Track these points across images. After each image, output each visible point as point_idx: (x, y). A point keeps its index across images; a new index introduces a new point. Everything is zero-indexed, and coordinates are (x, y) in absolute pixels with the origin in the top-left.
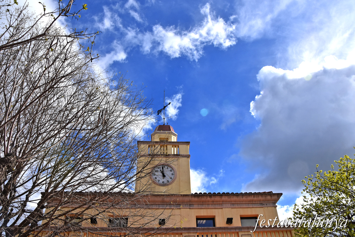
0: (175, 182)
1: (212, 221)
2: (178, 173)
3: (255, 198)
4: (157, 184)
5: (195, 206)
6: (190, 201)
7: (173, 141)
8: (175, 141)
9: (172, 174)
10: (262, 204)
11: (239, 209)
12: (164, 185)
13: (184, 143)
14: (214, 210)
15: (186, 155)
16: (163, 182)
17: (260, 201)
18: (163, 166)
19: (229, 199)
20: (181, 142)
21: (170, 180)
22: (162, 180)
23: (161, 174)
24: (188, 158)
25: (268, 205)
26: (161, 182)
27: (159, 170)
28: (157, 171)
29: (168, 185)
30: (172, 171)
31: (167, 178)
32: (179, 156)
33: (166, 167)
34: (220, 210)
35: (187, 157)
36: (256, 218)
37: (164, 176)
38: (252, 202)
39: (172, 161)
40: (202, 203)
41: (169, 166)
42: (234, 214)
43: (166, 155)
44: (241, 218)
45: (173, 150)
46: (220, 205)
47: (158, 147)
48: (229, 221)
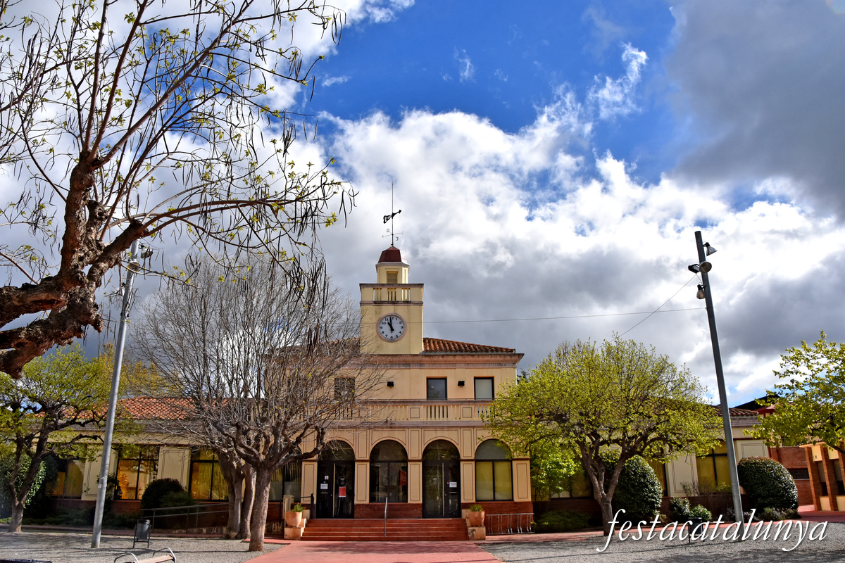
0: (405, 337)
1: (444, 381)
2: (407, 325)
3: (493, 359)
4: (385, 340)
5: (426, 366)
6: (421, 361)
7: (403, 283)
8: (407, 283)
9: (402, 327)
10: (500, 364)
11: (473, 370)
12: (392, 340)
13: (416, 286)
14: (446, 370)
15: (418, 302)
16: (391, 337)
17: (498, 361)
18: (391, 317)
19: (463, 359)
20: (413, 284)
21: (399, 335)
22: (390, 335)
23: (389, 327)
24: (420, 306)
25: (507, 366)
26: (389, 337)
27: (387, 322)
28: (385, 324)
29: (396, 341)
30: (402, 323)
31: (396, 332)
32: (410, 303)
33: (395, 318)
34: (453, 370)
35: (420, 304)
36: (492, 379)
37: (392, 330)
38: (489, 363)
39: (401, 310)
40: (434, 363)
41: (398, 317)
42: (468, 375)
43: (394, 303)
44: (476, 378)
45: (403, 295)
46: (453, 365)
47: (385, 290)
48: (461, 384)
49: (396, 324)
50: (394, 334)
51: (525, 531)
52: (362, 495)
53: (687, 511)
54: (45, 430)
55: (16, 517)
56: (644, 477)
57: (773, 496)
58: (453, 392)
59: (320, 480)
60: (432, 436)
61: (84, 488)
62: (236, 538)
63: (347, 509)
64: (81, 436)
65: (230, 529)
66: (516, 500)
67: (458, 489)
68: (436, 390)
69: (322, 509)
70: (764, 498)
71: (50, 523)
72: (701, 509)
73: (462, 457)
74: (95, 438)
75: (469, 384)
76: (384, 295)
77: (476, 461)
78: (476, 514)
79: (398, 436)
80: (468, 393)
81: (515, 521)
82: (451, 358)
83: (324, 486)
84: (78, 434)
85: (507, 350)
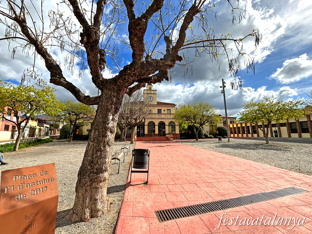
1: (161, 110)
4: (149, 101)
6: (156, 106)
8: (153, 90)
14: (161, 108)
19: (165, 106)
25: (173, 107)
36: (170, 109)
37: (150, 99)
38: (170, 106)
39: (152, 95)
40: (159, 106)
41: (152, 97)
42: (166, 109)
43: (151, 94)
44: (167, 109)
45: (152, 92)
46: (163, 107)
47: (149, 91)
48: (164, 110)
49: (151, 98)
50: (151, 100)
51: (178, 139)
52: (146, 132)
53: (209, 136)
54: (76, 119)
55: (71, 139)
56: (201, 129)
57: (225, 134)
58: (163, 112)
59: (138, 129)
60: (160, 120)
61: (83, 132)
62: (123, 141)
63: (144, 135)
64: (85, 121)
65: (121, 140)
66: (176, 133)
67: (165, 131)
68: (159, 111)
69: (138, 135)
70: (223, 134)
71: (77, 140)
72: (211, 136)
73: (166, 125)
74: (88, 121)
75: (166, 110)
76: (149, 92)
77: (169, 125)
78: (171, 136)
79: (153, 120)
80: (166, 112)
81: (176, 137)
82: (162, 105)
83: (138, 130)
84: (83, 120)
85: (173, 104)
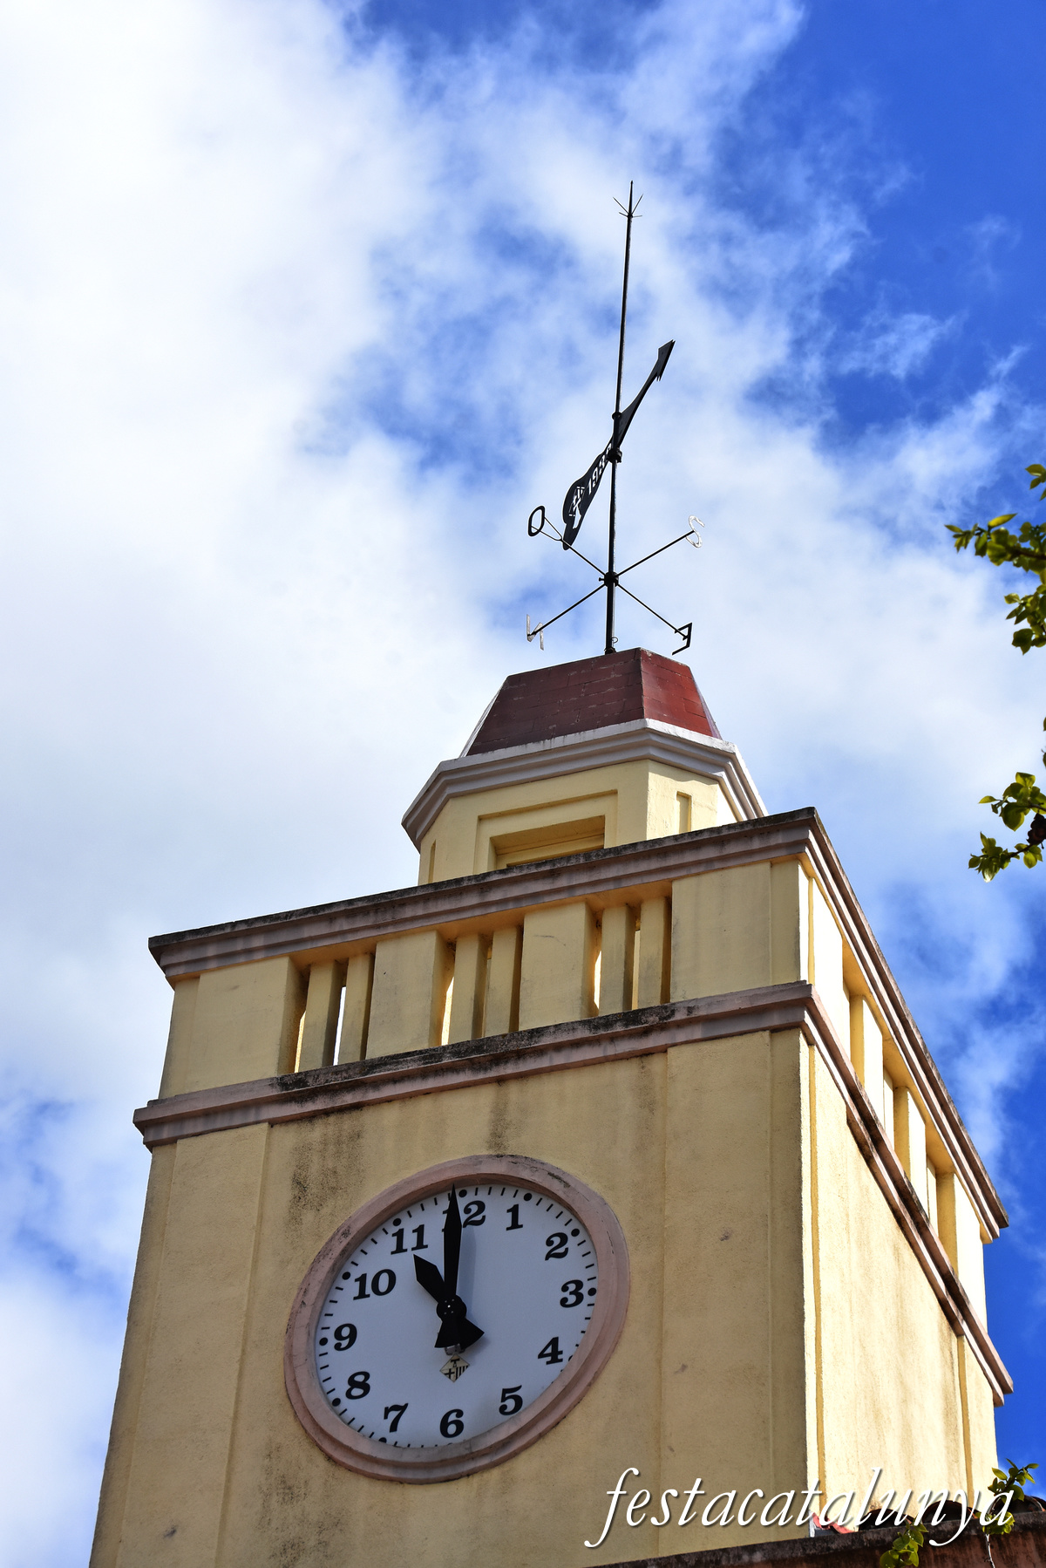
0: (604, 1395)
2: (638, 1261)
9: (575, 1292)
13: (732, 849)
15: (755, 994)
16: (444, 1424)
18: (464, 1196)
23: (425, 1317)
24: (782, 1041)
27: (405, 1261)
28: (384, 1282)
29: (502, 1453)
30: (572, 1242)
31: (506, 1354)
32: (662, 1027)
33: (497, 1207)
35: (776, 1020)
